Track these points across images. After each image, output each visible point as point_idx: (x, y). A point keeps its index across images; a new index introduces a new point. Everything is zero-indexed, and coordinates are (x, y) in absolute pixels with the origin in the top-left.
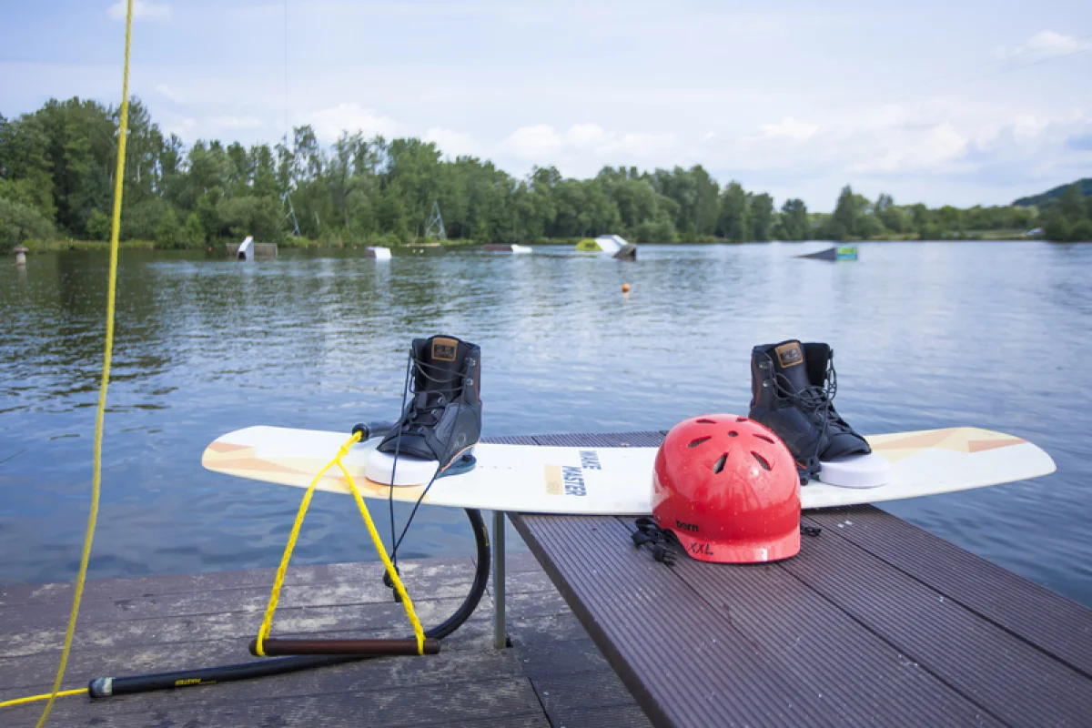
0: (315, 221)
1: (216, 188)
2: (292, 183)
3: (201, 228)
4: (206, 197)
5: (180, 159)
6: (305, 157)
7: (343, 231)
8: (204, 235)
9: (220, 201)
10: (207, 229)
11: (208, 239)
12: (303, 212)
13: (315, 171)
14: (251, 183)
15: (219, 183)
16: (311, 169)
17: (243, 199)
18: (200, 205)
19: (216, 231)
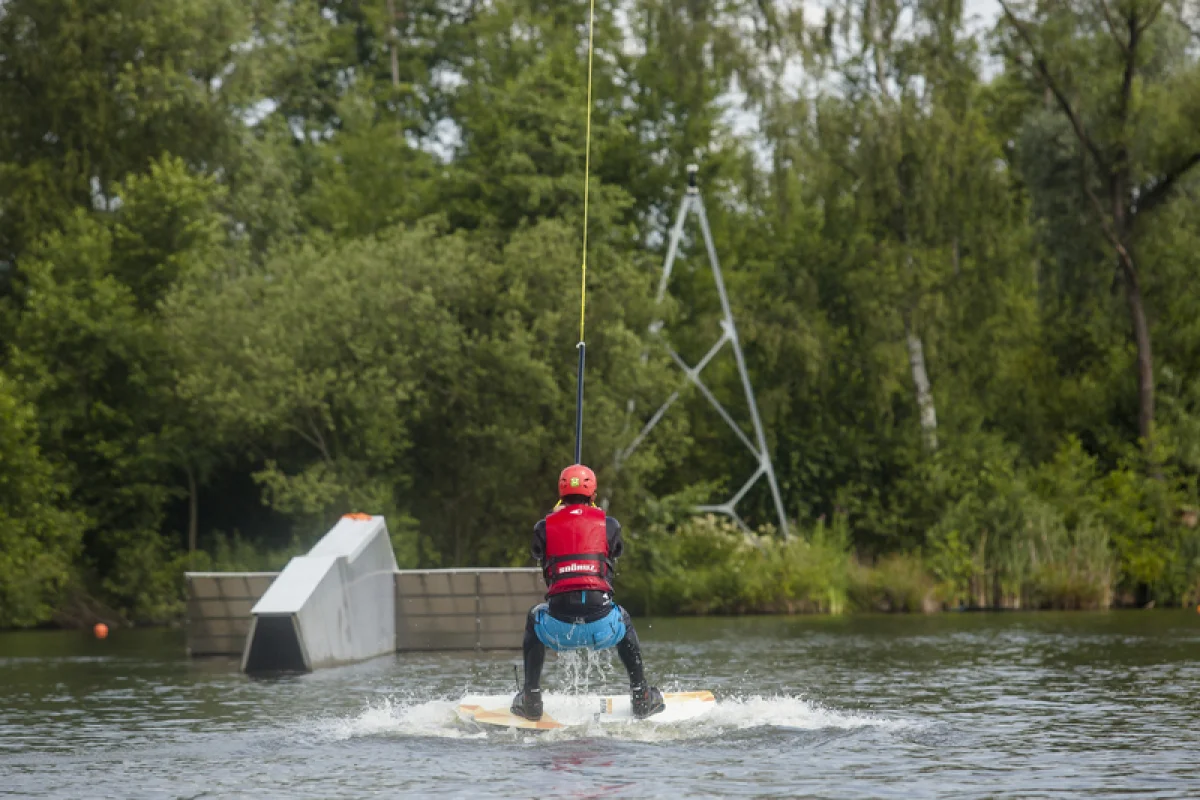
0: (904, 410)
1: (173, 175)
4: (91, 239)
7: (1127, 481)
8: (70, 525)
9: (194, 264)
10: (93, 486)
11: (98, 555)
12: (813, 340)
13: (909, 25)
14: (445, 140)
16: (880, 12)
17: (365, 254)
19: (157, 496)
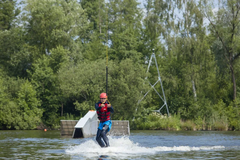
0: (191, 94)
2: (162, 41)
3: (37, 102)
4: (46, 60)
5: (18, 12)
6: (180, 7)
7: (231, 108)
8: (40, 111)
10: (45, 104)
11: (45, 117)
12: (175, 81)
13: (193, 25)
15: (65, 42)
16: (188, 22)
17: (95, 64)
18: (38, 71)
19: (57, 106)
